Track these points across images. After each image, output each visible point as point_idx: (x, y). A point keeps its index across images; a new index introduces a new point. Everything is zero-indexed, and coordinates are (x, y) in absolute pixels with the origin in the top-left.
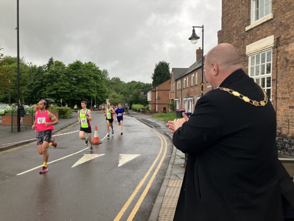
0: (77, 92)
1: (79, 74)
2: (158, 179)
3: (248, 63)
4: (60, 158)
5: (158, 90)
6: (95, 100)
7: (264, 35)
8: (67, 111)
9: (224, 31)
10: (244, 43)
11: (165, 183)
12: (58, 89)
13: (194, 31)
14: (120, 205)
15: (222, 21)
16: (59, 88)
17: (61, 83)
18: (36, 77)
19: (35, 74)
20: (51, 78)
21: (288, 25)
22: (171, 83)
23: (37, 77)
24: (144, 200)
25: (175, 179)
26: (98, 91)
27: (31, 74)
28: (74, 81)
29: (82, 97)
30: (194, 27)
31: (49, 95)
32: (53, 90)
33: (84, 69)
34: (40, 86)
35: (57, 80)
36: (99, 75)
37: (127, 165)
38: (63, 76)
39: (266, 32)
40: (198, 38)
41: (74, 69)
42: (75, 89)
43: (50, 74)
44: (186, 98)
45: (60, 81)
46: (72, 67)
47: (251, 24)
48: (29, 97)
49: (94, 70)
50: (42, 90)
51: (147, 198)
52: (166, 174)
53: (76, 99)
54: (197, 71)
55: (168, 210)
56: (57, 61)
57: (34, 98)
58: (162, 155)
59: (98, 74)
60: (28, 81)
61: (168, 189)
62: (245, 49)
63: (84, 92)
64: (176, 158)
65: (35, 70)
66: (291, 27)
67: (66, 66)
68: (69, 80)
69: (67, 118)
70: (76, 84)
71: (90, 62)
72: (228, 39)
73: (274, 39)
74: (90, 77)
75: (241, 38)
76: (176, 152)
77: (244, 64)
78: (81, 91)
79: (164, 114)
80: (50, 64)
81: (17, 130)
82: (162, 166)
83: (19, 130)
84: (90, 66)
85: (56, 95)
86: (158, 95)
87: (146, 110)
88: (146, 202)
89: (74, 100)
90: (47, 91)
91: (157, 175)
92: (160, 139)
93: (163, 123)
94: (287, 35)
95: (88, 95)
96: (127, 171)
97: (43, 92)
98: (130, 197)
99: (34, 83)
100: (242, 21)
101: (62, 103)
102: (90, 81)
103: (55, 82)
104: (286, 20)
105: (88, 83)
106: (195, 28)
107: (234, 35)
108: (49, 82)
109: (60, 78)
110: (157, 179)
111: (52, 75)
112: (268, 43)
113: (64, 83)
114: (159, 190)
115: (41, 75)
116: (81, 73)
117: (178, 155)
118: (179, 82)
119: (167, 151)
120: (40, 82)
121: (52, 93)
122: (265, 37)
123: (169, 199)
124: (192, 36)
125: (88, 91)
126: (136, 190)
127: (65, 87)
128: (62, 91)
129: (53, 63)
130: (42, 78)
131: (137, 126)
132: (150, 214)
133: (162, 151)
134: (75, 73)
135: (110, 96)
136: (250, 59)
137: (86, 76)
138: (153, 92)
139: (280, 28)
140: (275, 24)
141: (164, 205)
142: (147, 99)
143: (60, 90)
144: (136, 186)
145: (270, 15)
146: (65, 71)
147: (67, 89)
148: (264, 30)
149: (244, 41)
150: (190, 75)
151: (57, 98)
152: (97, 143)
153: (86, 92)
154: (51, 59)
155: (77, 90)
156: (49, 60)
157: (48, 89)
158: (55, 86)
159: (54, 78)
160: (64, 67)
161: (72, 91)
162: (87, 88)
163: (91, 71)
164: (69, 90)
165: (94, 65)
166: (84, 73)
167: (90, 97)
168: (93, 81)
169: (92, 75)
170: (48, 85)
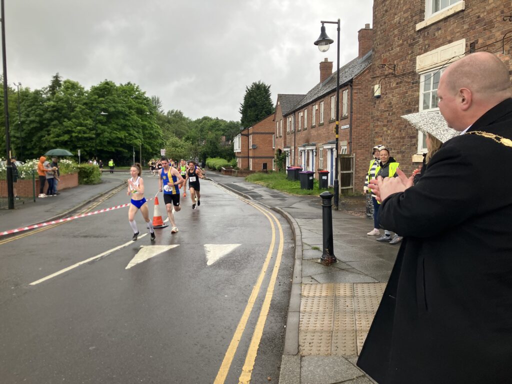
1: (111, 105)
2: (282, 284)
3: (419, 87)
4: (99, 254)
5: (253, 133)
6: (139, 152)
7: (449, 38)
8: (93, 172)
9: (378, 29)
10: (412, 52)
11: (295, 290)
12: (73, 131)
13: (323, 29)
14: (228, 329)
15: (374, 13)
16: (74, 129)
17: (77, 121)
18: (30, 109)
19: (28, 104)
20: (59, 112)
21: (491, 21)
22: (276, 121)
23: (32, 110)
24: (267, 319)
25: (311, 283)
26: (144, 134)
27: (20, 105)
28: (102, 117)
29: (116, 147)
30: (323, 23)
31: (56, 142)
32: (63, 133)
33: (119, 96)
34: (39, 125)
35: (70, 115)
36: (145, 107)
37: (222, 263)
38: (80, 108)
39: (452, 33)
40: (331, 42)
41: (100, 96)
42: (104, 131)
43: (55, 104)
44: (304, 146)
45: (75, 117)
46: (97, 93)
47: (425, 18)
48: (19, 146)
49: (136, 98)
50: (43, 133)
51: (271, 316)
52: (294, 276)
53: (105, 149)
54: (322, 100)
55: (313, 334)
56: (68, 81)
57: (28, 147)
58: (277, 244)
59: (145, 105)
60: (14, 117)
61: (303, 301)
62: (415, 63)
63: (120, 136)
64: (304, 248)
65: (27, 96)
66: (496, 26)
67: (85, 90)
68: (92, 115)
69: (94, 184)
70: (105, 122)
71: (129, 83)
72: (384, 45)
73: (466, 45)
74: (129, 110)
75: (407, 43)
76: (301, 238)
77: (412, 88)
78: (114, 136)
79: (265, 175)
80: (54, 87)
81: (7, 206)
82: (282, 263)
83: (12, 206)
84: (129, 90)
85: (69, 143)
86: (253, 142)
87: (233, 168)
88: (271, 322)
89: (101, 151)
90: (52, 135)
91: (278, 278)
92: (266, 217)
93: (265, 191)
94: (489, 38)
95: (127, 142)
96: (223, 273)
97: (45, 136)
98: (241, 315)
99: (27, 120)
100: (409, 13)
101: (81, 156)
103: (66, 120)
104: (488, 13)
105: (126, 120)
106: (325, 25)
107: (395, 37)
108: (56, 119)
109: (75, 112)
110: (280, 285)
111: (59, 107)
112: (455, 52)
113: (83, 120)
114: (289, 302)
115: (39, 105)
116: (114, 102)
117: (306, 244)
118: (290, 119)
119: (284, 237)
120: (37, 119)
121: (61, 138)
122: (450, 42)
123: (309, 317)
124: (320, 38)
125: (127, 134)
126: (249, 303)
127: (85, 128)
128: (80, 136)
129: (60, 85)
130: (42, 112)
131: (221, 196)
132: (283, 342)
133: (276, 237)
134: (103, 103)
135: (168, 143)
136: (422, 79)
137: (123, 109)
138: (245, 137)
139: (477, 27)
140: (467, 20)
141: (303, 327)
142: (233, 149)
143: (77, 134)
144: (248, 296)
145: (459, 4)
146: (84, 99)
147: (90, 132)
148: (449, 30)
149: (412, 48)
150: (310, 107)
151: (71, 148)
152: (159, 227)
153: (123, 137)
154: (56, 77)
155: (108, 132)
156: (53, 79)
157: (53, 131)
158: (66, 127)
159: (64, 111)
160: (81, 91)
161: (98, 135)
162: (125, 130)
163: (132, 98)
164: (93, 134)
165: (137, 88)
166: (118, 103)
167: (131, 145)
168: (135, 117)
169: (133, 107)
170: (54, 125)
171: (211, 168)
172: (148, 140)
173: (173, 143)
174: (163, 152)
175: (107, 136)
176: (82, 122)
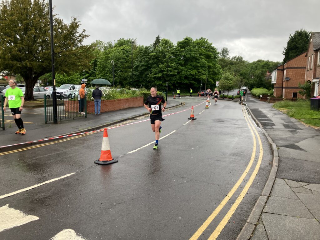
0: (184, 74)
1: (188, 53)
6: (205, 84)
12: (164, 71)
16: (165, 69)
17: (167, 64)
18: (142, 58)
19: (142, 55)
20: (157, 59)
22: (308, 56)
26: (209, 72)
27: (138, 56)
28: (181, 61)
29: (189, 80)
31: (155, 78)
32: (159, 72)
33: (194, 47)
34: (146, 68)
35: (163, 60)
36: (211, 53)
41: (181, 48)
42: (182, 70)
43: (156, 54)
45: (167, 62)
46: (181, 45)
48: (136, 80)
49: (206, 48)
50: (148, 72)
56: (164, 40)
60: (134, 63)
63: (192, 74)
65: (142, 50)
67: (174, 44)
68: (176, 60)
70: (184, 64)
71: (202, 38)
74: (200, 56)
78: (188, 73)
80: (156, 44)
81: (53, 122)
83: (56, 121)
84: (202, 43)
85: (161, 78)
89: (180, 83)
90: (152, 74)
95: (197, 77)
97: (149, 74)
99: (140, 65)
103: (160, 64)
105: (197, 63)
108: (155, 63)
109: (166, 58)
111: (158, 56)
113: (170, 64)
115: (147, 56)
116: (190, 51)
120: (145, 64)
121: (158, 75)
125: (197, 72)
127: (171, 69)
128: (168, 73)
129: (159, 42)
130: (148, 59)
134: (183, 52)
135: (222, 78)
137: (195, 55)
142: (271, 82)
143: (166, 73)
146: (172, 50)
147: (174, 71)
151: (163, 81)
154: (158, 38)
155: (185, 71)
156: (156, 39)
157: (153, 71)
158: (161, 68)
159: (160, 58)
160: (171, 46)
161: (178, 73)
162: (196, 69)
163: (203, 48)
164: (176, 72)
165: (207, 41)
166: (193, 51)
167: (200, 79)
168: (203, 60)
169: (203, 53)
170: (154, 67)
171: (254, 96)
172: (211, 76)
173: (226, 77)
174: (218, 84)
175: (184, 73)
176: (170, 65)
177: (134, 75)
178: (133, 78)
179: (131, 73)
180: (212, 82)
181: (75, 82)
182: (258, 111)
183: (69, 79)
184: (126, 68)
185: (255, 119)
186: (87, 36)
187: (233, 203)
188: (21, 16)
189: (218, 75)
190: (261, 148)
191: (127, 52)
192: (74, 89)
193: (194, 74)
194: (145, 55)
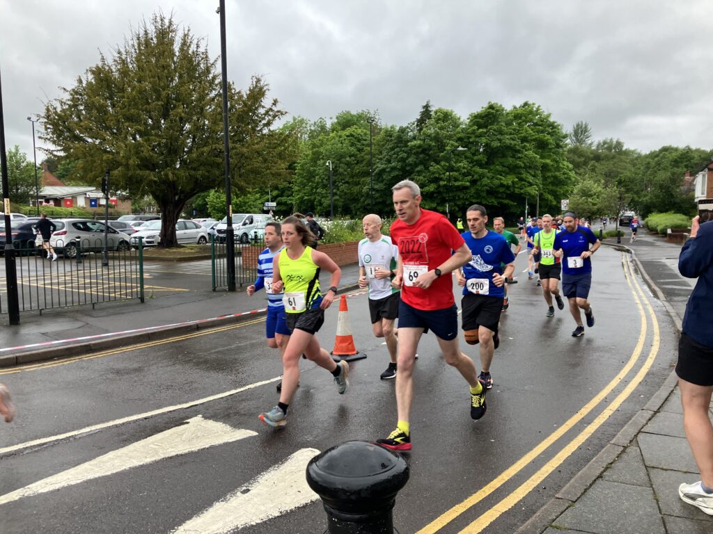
0: (486, 185)
1: (495, 138)
6: (536, 204)
12: (441, 179)
16: (442, 176)
17: (447, 164)
19: (391, 146)
20: (425, 154)
23: (394, 154)
26: (545, 178)
27: (383, 148)
28: (480, 157)
29: (500, 198)
32: (429, 181)
33: (509, 124)
34: (401, 173)
35: (438, 156)
36: (549, 137)
38: (452, 145)
41: (480, 126)
42: (482, 176)
43: (422, 143)
45: (447, 159)
46: (477, 122)
48: (377, 201)
49: (536, 124)
56: (440, 111)
59: (548, 133)
63: (505, 183)
65: (391, 136)
67: (462, 120)
68: (468, 154)
70: (487, 163)
71: (526, 104)
74: (522, 143)
78: (496, 182)
80: (423, 120)
83: (232, 286)
84: (525, 114)
95: (517, 191)
99: (387, 168)
101: (449, 212)
102: (522, 153)
103: (433, 163)
105: (517, 159)
108: (421, 163)
109: (445, 152)
111: (426, 147)
113: (455, 163)
115: (402, 147)
116: (500, 133)
120: (399, 165)
121: (427, 189)
125: (517, 179)
127: (457, 174)
128: (450, 184)
129: (429, 117)
130: (405, 155)
134: (484, 136)
135: (575, 191)
137: (513, 142)
143: (446, 183)
146: (459, 133)
147: (463, 179)
151: (439, 201)
154: (427, 107)
155: (488, 178)
156: (422, 110)
158: (433, 173)
159: (431, 152)
160: (456, 123)
161: (474, 182)
162: (515, 173)
163: (529, 126)
164: (468, 181)
165: (538, 109)
166: (507, 134)
167: (523, 195)
168: (531, 153)
169: (530, 138)
170: (418, 172)
171: (652, 231)
172: (551, 187)
173: (584, 190)
174: (565, 204)
175: (486, 183)
176: (454, 165)
177: (374, 190)
178: (372, 197)
179: (367, 187)
180: (551, 201)
181: (252, 208)
182: (660, 265)
183: (240, 201)
184: (357, 175)
185: (650, 281)
186: (282, 114)
187: (589, 424)
188: (158, 81)
189: (566, 185)
190: (657, 338)
191: (359, 141)
192: (251, 223)
193: (510, 182)
194: (399, 145)
